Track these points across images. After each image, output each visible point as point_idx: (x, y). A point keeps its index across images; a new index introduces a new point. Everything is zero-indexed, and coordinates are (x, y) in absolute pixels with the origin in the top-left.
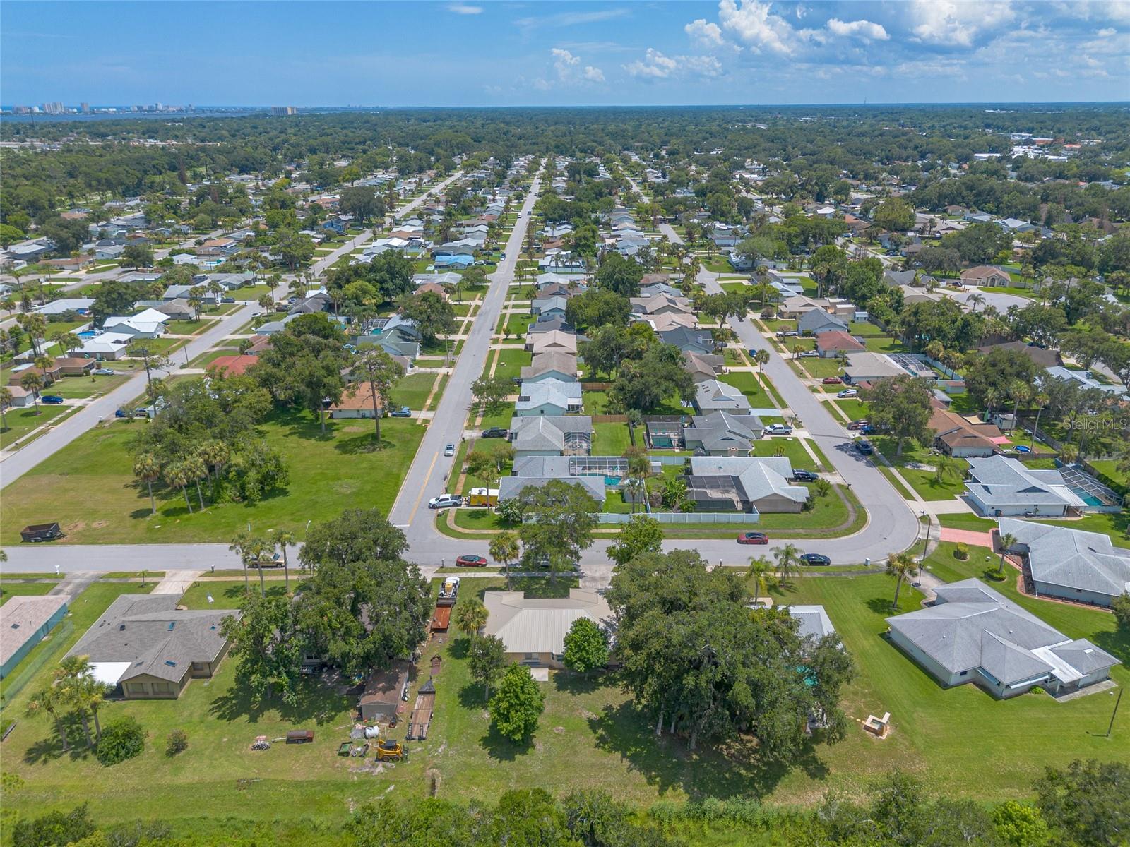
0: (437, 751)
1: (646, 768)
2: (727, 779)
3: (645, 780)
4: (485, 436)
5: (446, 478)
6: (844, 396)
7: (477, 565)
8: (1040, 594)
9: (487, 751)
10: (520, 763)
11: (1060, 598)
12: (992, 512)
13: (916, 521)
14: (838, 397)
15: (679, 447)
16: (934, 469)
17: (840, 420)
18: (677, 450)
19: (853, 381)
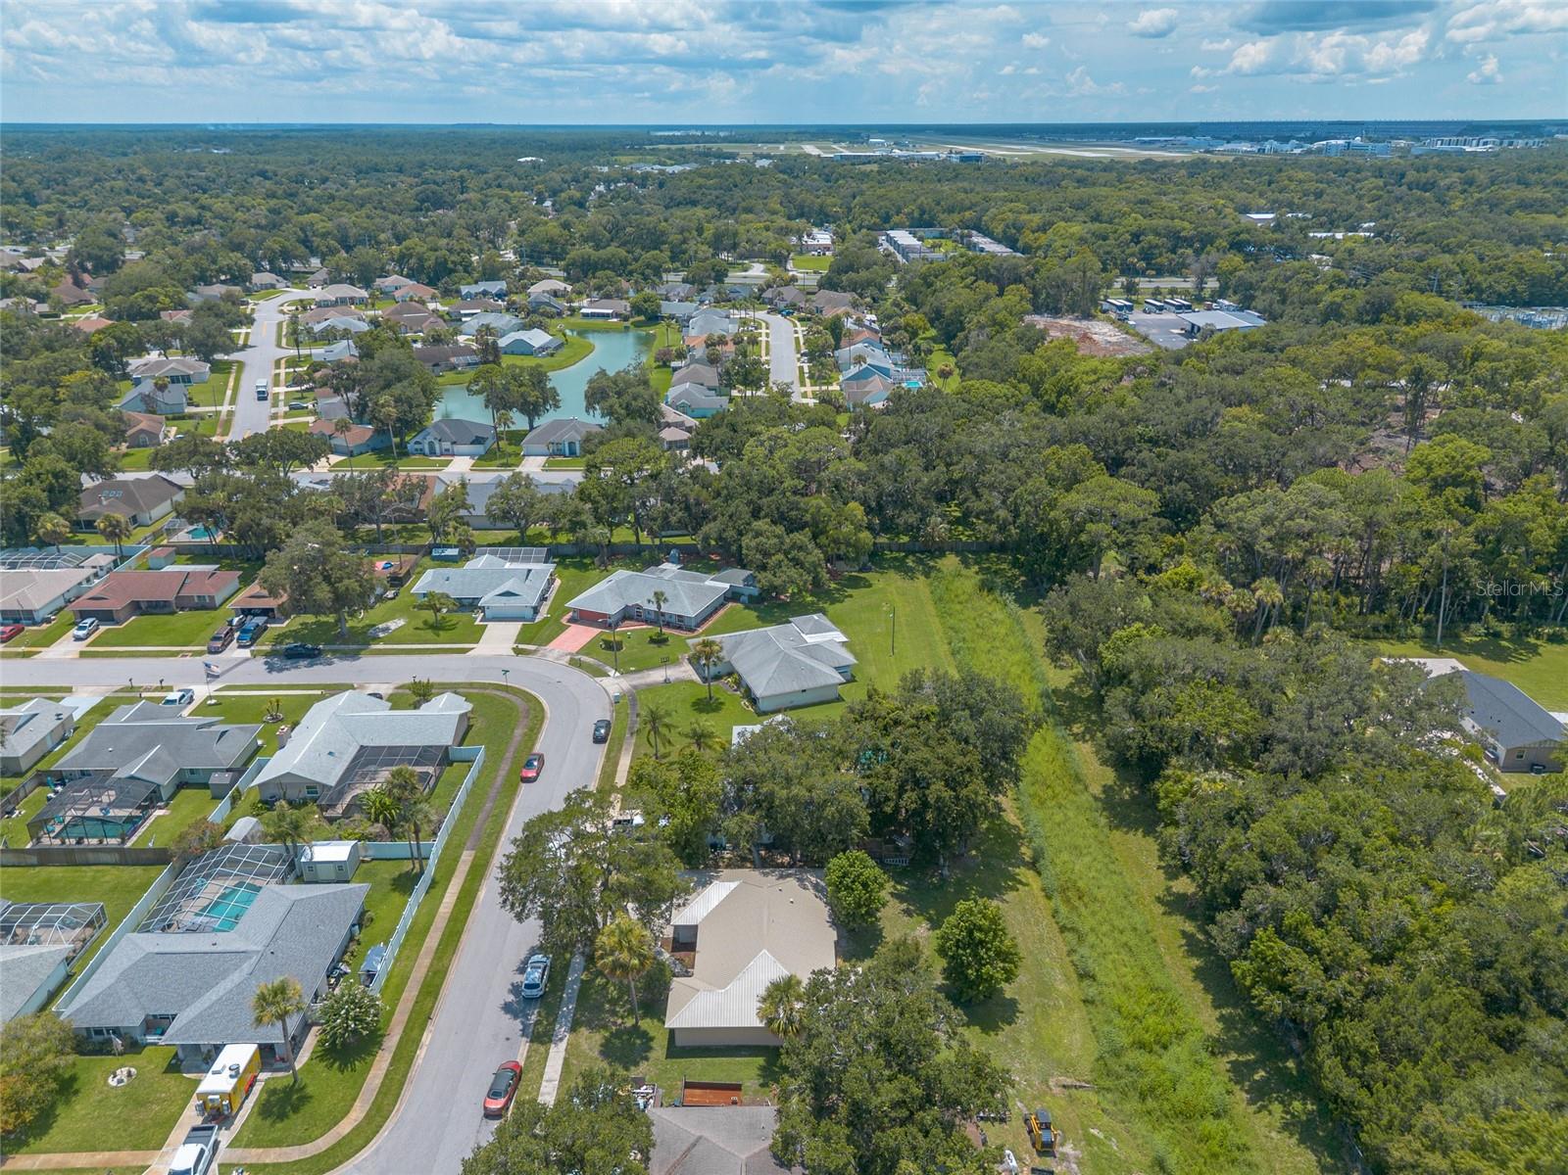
6: (88, 635)
7: (519, 1078)
11: (705, 620)
12: (530, 612)
13: (521, 658)
14: (78, 639)
15: (154, 807)
16: (401, 622)
17: (174, 654)
18: (159, 813)
19: (38, 617)
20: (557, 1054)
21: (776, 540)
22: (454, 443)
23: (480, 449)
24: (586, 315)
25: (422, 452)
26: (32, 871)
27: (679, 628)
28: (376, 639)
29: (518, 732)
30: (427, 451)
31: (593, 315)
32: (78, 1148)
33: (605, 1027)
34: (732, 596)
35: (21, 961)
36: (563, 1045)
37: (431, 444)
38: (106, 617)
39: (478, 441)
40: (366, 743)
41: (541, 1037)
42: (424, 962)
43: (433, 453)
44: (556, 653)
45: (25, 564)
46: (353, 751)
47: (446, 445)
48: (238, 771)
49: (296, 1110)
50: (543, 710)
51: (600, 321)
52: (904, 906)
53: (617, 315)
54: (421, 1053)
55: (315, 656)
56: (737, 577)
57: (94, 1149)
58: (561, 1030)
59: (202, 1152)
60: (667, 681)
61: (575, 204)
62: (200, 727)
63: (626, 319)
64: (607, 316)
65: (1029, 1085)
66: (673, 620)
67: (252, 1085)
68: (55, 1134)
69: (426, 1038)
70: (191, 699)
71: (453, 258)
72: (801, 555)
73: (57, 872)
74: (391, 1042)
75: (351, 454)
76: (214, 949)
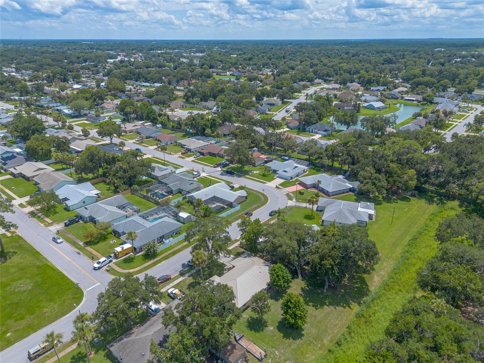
0: (277, 355)
1: (338, 304)
2: (357, 291)
3: (343, 308)
4: (66, 225)
5: (79, 253)
6: (197, 157)
7: (168, 280)
8: (332, 196)
9: (291, 340)
10: (307, 334)
11: (337, 195)
12: (290, 178)
13: (276, 189)
14: (195, 157)
15: (170, 195)
16: (258, 172)
17: (207, 165)
18: (171, 196)
19: (192, 151)
20: (181, 279)
21: (370, 175)
22: (319, 130)
23: (325, 133)
24: (406, 100)
25: (309, 131)
26: (141, 199)
27: (326, 194)
28: (248, 174)
29: (254, 206)
30: (311, 131)
31: (408, 100)
32: (95, 250)
33: (196, 279)
34: (351, 190)
35: (117, 212)
36: (184, 278)
37: (312, 130)
38: (202, 154)
39: (326, 131)
40: (216, 195)
41: (182, 274)
42: (180, 247)
43: (312, 132)
44: (284, 191)
45: (201, 140)
46: (212, 196)
47: (316, 130)
48: (189, 192)
49: (128, 263)
50: (266, 203)
51: (410, 102)
52: (301, 293)
53: (417, 101)
54: (159, 264)
55: (232, 174)
56: (356, 185)
57: (97, 252)
58: (187, 275)
59: (106, 260)
60: (306, 207)
61: (440, 64)
62: (189, 180)
63: (419, 102)
64: (413, 100)
65: (279, 358)
66: (325, 191)
67: (127, 254)
68: (96, 246)
69: (163, 262)
70: (199, 176)
71: (374, 78)
72: (376, 182)
73: (144, 201)
74: (156, 259)
75: (291, 129)
76: (143, 224)
